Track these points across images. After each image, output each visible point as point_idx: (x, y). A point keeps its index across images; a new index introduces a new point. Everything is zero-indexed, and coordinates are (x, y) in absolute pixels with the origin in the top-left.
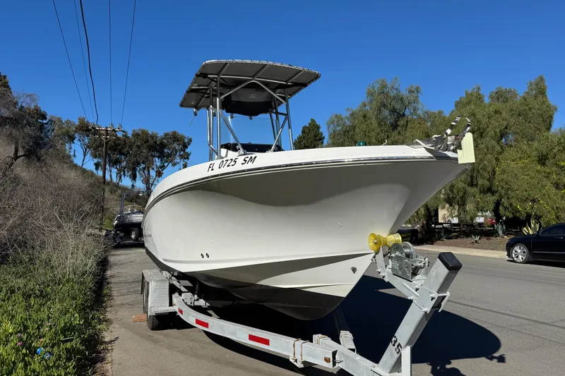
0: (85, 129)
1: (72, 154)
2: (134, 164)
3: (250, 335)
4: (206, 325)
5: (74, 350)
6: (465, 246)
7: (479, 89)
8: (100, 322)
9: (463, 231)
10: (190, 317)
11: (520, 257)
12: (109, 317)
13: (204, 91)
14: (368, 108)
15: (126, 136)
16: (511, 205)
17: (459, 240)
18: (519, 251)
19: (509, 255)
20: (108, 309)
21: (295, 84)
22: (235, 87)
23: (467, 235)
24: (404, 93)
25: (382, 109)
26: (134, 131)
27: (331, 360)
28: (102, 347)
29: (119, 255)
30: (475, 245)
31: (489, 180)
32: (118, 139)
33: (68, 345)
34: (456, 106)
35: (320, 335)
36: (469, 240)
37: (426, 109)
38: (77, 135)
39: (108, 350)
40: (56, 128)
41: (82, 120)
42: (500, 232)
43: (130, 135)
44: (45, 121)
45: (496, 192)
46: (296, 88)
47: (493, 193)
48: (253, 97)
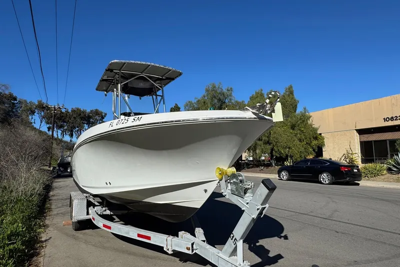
0: (42, 107)
1: (33, 121)
2: (71, 128)
3: (138, 234)
4: (109, 228)
5: (15, 250)
6: (257, 172)
7: (262, 90)
8: (40, 227)
9: (255, 164)
10: (100, 222)
11: (285, 177)
12: (47, 223)
13: (111, 81)
14: (206, 98)
15: (67, 112)
16: (278, 150)
17: (253, 169)
18: (284, 174)
19: (279, 176)
20: (47, 218)
21: (167, 78)
22: (130, 78)
23: (257, 166)
24: (225, 90)
25: (214, 99)
26: (72, 108)
27: (191, 248)
28: (38, 245)
29: (60, 182)
30: (261, 171)
31: (268, 137)
32: (63, 113)
33: (11, 247)
34: (250, 99)
35: (183, 232)
36: (258, 169)
37: (236, 99)
38: (36, 110)
39: (43, 247)
40: (23, 106)
41: (40, 102)
42: (274, 165)
43: (70, 111)
44: (15, 102)
45: (271, 143)
46: (169, 81)
47: (270, 144)
48: (141, 85)
